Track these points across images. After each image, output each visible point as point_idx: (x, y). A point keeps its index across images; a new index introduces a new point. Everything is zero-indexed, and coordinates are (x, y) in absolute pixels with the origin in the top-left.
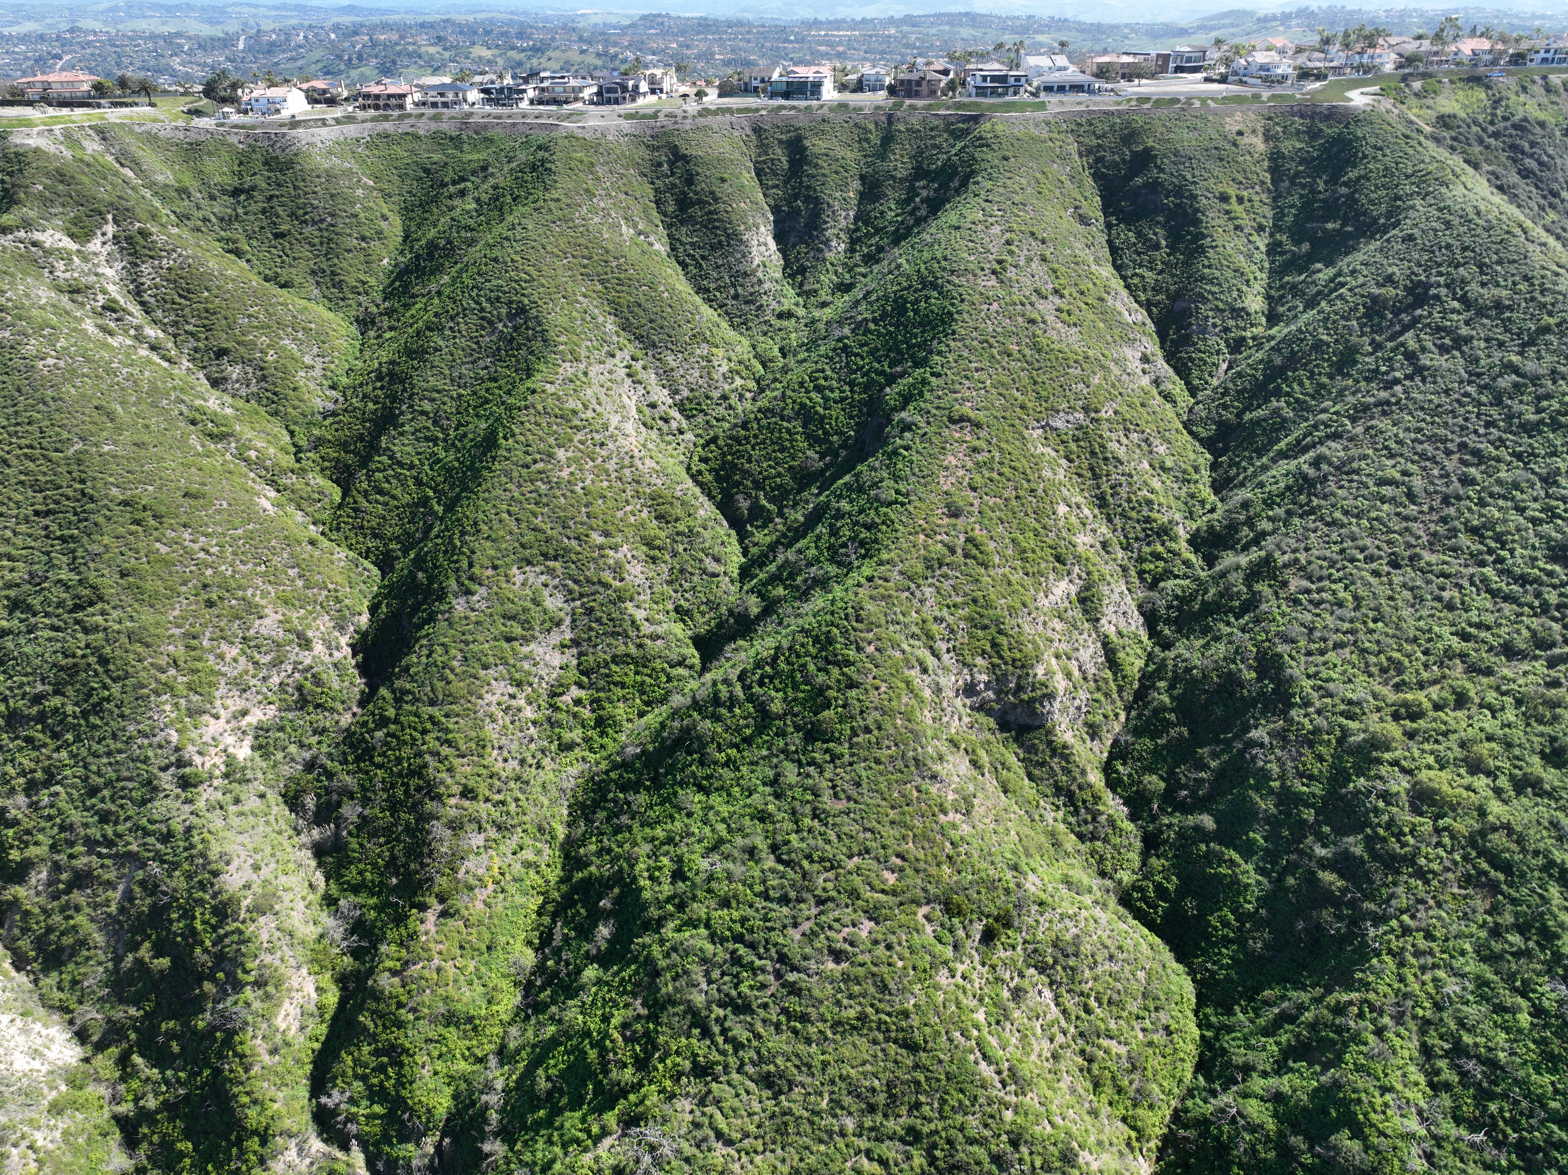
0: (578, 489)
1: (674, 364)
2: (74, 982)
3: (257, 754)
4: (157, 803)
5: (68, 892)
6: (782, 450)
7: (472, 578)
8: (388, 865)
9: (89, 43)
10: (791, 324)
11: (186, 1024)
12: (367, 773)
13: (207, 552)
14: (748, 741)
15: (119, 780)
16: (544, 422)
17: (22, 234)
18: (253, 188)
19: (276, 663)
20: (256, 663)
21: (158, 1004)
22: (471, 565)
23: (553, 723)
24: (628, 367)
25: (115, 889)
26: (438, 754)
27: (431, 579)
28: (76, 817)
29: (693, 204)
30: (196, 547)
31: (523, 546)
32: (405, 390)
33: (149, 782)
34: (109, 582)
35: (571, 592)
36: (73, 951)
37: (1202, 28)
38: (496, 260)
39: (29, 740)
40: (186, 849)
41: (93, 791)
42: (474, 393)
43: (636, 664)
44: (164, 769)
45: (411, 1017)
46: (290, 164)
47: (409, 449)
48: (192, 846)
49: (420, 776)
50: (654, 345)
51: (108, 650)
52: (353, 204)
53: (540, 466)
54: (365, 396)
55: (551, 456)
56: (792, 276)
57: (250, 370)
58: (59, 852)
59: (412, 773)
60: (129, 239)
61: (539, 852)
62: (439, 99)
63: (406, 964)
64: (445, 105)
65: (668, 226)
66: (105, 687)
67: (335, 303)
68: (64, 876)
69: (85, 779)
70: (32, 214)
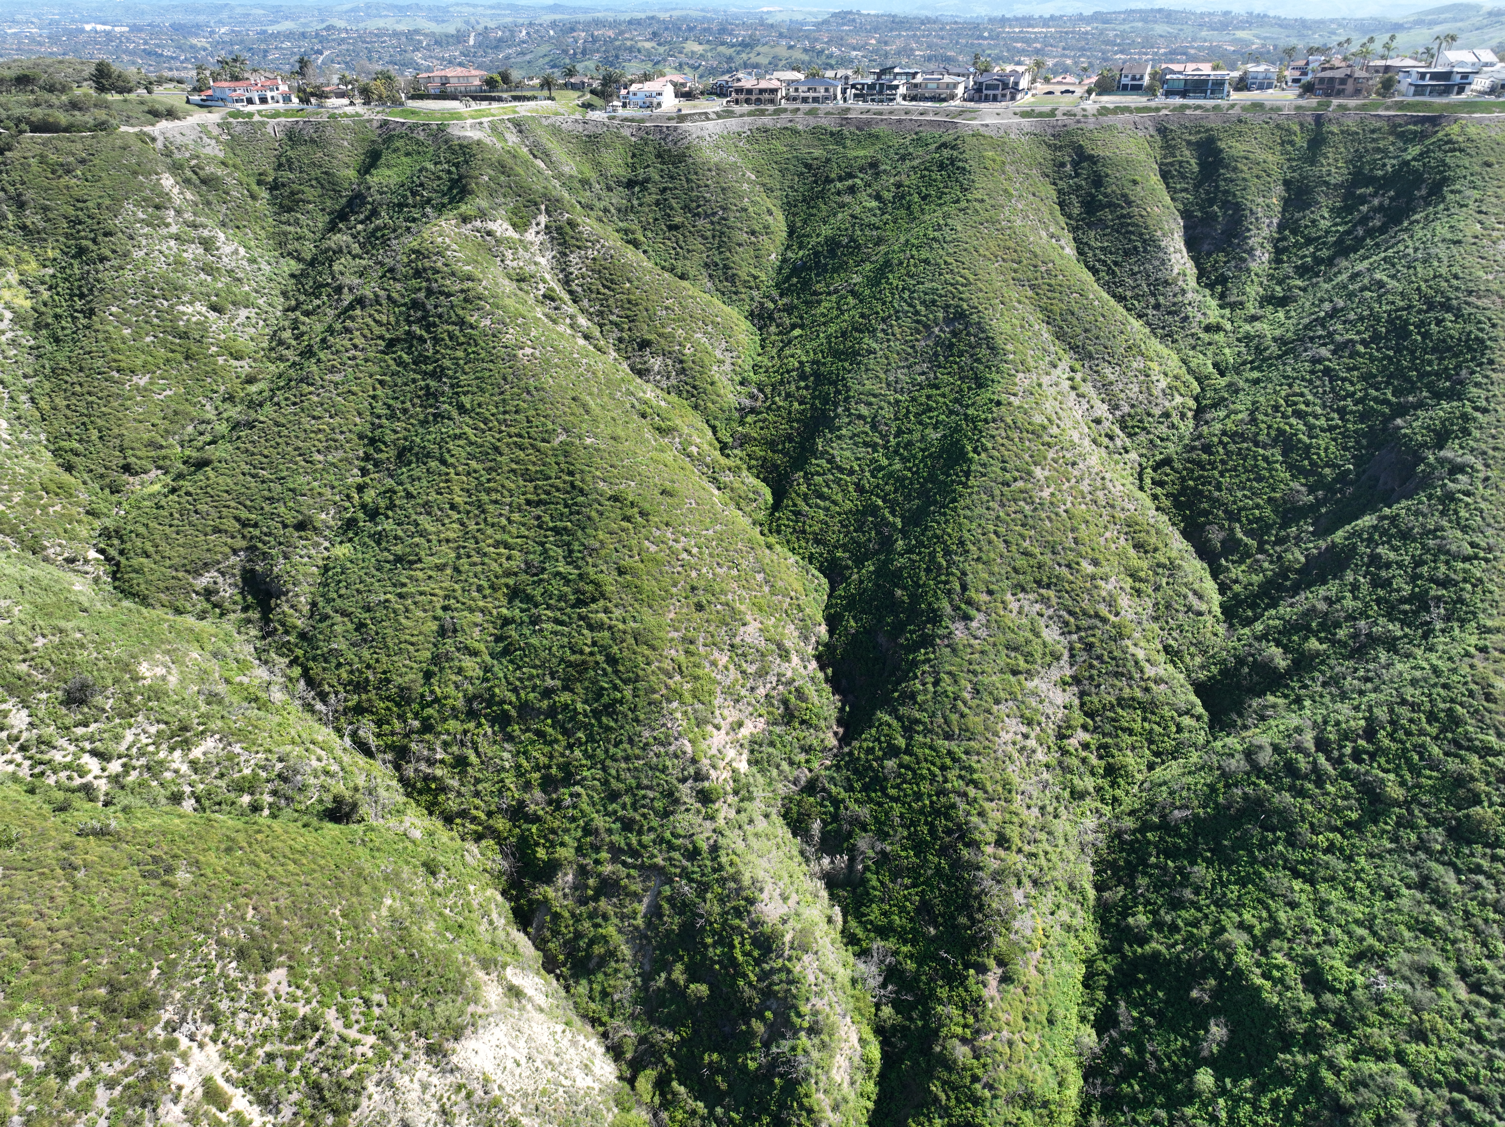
0: (1061, 511)
1: (1112, 378)
2: (604, 994)
3: (754, 769)
4: (679, 817)
5: (596, 898)
6: (1259, 479)
7: (969, 602)
8: (918, 910)
9: (343, 40)
10: (1219, 337)
11: (732, 1060)
12: (880, 804)
13: (689, 553)
14: (1357, 826)
15: (639, 786)
16: (1015, 435)
17: (478, 224)
18: (647, 180)
19: (762, 673)
20: (743, 672)
21: (695, 1032)
22: (964, 588)
23: (1066, 769)
24: (1071, 379)
25: (640, 901)
26: (965, 795)
27: (915, 599)
28: (600, 822)
29: (1102, 207)
30: (679, 546)
31: (1016, 570)
32: (838, 392)
33: (671, 794)
34: (609, 580)
35: (1067, 624)
36: (602, 962)
37: (1419, 22)
38: (926, 261)
39: (540, 734)
40: (715, 870)
41: (614, 796)
42: (913, 399)
43: (1144, 710)
44: (684, 780)
45: (987, 1093)
46: (681, 158)
47: (848, 454)
48: (721, 868)
49: (948, 817)
50: (1091, 357)
51: (615, 649)
52: (741, 198)
53: (1020, 484)
54: (788, 395)
55: (1029, 473)
56: (1211, 286)
57: (670, 362)
58: (584, 856)
59: (937, 813)
60: (559, 229)
61: (1073, 914)
62: (811, 94)
63: (977, 1032)
64: (815, 100)
65: (1074, 229)
66: (615, 688)
67: (730, 296)
68: (591, 882)
69: (605, 783)
70: (484, 204)
